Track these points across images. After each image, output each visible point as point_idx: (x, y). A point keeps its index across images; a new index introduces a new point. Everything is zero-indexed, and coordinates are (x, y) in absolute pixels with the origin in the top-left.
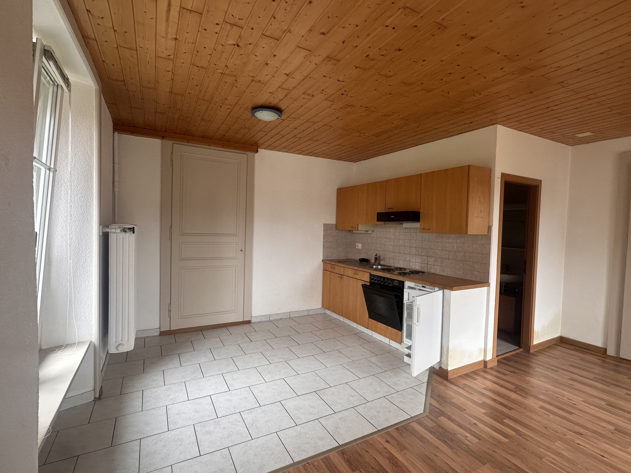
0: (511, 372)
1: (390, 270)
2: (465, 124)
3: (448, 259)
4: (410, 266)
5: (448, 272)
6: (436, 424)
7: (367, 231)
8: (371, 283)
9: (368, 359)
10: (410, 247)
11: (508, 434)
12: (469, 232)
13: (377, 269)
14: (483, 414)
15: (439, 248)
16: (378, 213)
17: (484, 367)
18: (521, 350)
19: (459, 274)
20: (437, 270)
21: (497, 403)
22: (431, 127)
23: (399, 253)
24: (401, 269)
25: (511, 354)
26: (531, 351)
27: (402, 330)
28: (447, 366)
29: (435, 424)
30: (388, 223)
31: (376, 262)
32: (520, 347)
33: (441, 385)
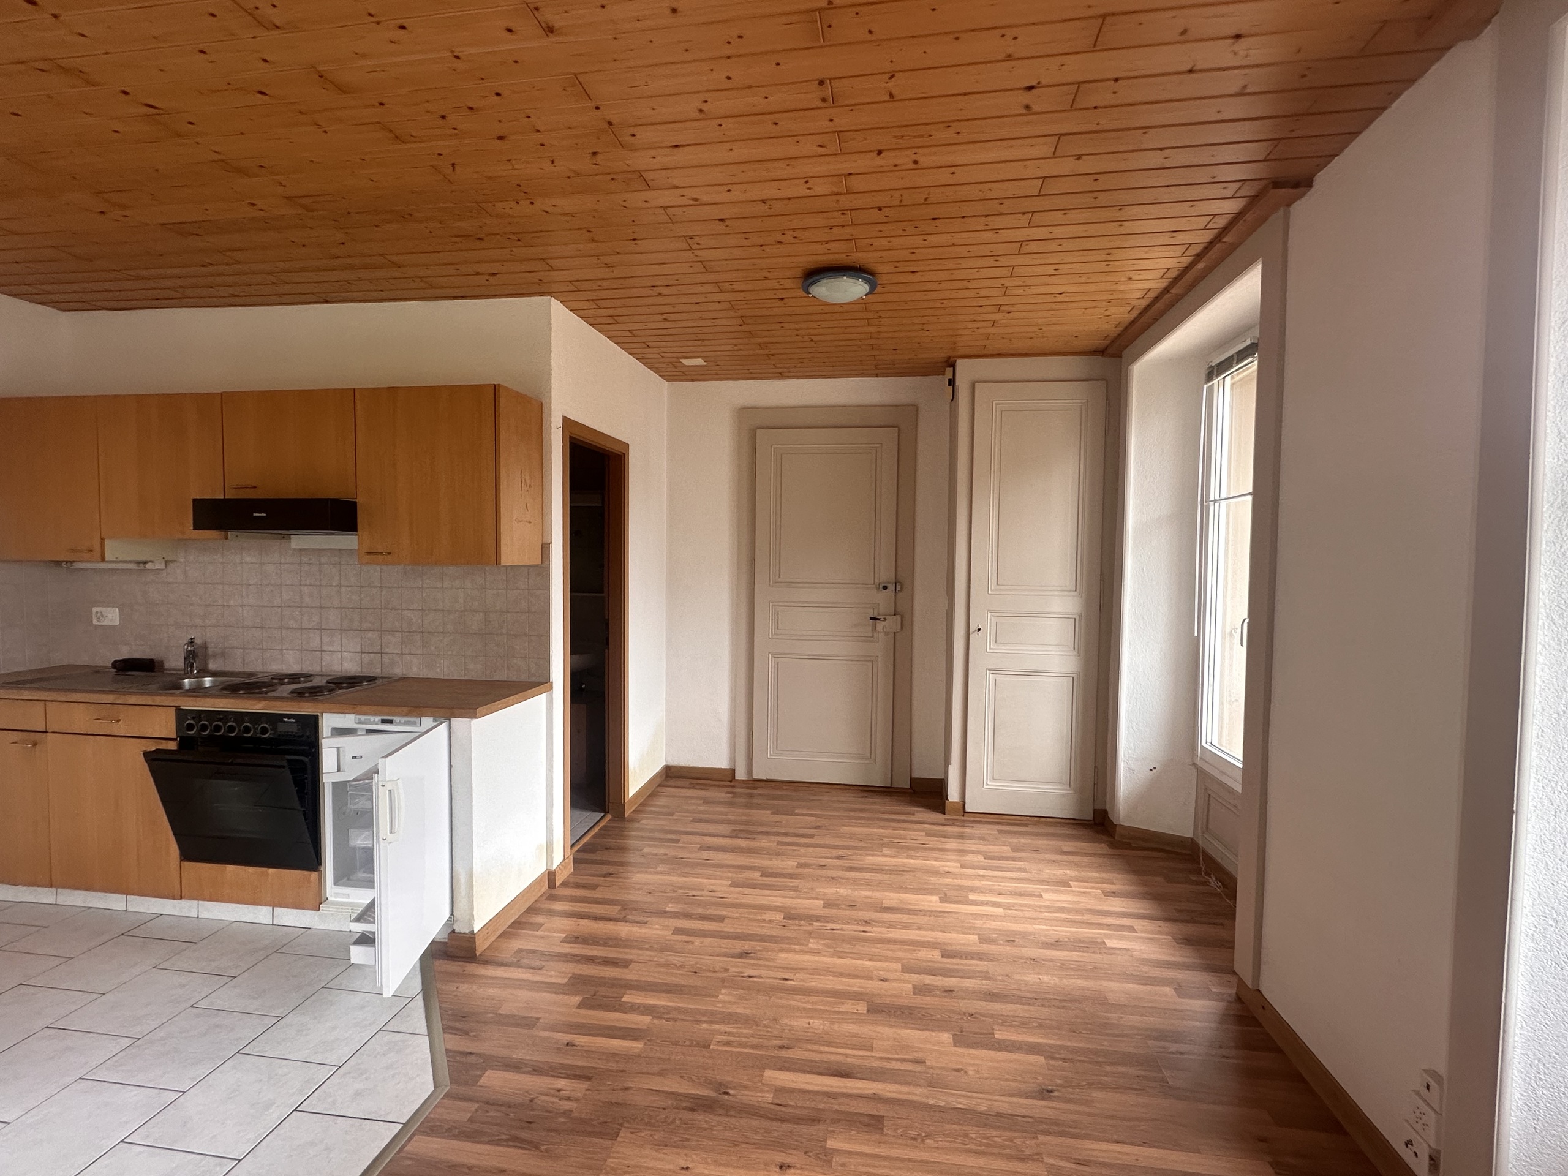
0: (605, 876)
1: (260, 688)
2: (478, 274)
3: (442, 633)
4: (324, 664)
5: (445, 669)
6: (477, 1102)
7: (145, 563)
8: (185, 742)
9: (203, 1004)
10: (321, 608)
11: (640, 1027)
12: (506, 560)
13: (198, 691)
14: (579, 1007)
15: (415, 606)
16: (194, 500)
17: (549, 888)
18: (609, 817)
19: (475, 671)
20: (414, 667)
21: (599, 963)
22: (382, 255)
23: (281, 628)
24: (294, 678)
25: (592, 833)
26: (626, 815)
27: (320, 864)
28: (471, 925)
29: (476, 1105)
30: (239, 534)
31: (192, 666)
32: (605, 812)
33: (461, 982)
